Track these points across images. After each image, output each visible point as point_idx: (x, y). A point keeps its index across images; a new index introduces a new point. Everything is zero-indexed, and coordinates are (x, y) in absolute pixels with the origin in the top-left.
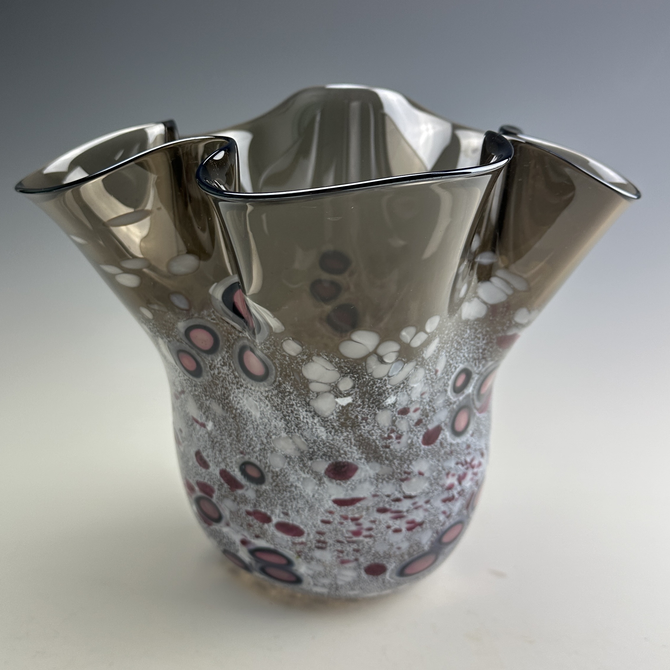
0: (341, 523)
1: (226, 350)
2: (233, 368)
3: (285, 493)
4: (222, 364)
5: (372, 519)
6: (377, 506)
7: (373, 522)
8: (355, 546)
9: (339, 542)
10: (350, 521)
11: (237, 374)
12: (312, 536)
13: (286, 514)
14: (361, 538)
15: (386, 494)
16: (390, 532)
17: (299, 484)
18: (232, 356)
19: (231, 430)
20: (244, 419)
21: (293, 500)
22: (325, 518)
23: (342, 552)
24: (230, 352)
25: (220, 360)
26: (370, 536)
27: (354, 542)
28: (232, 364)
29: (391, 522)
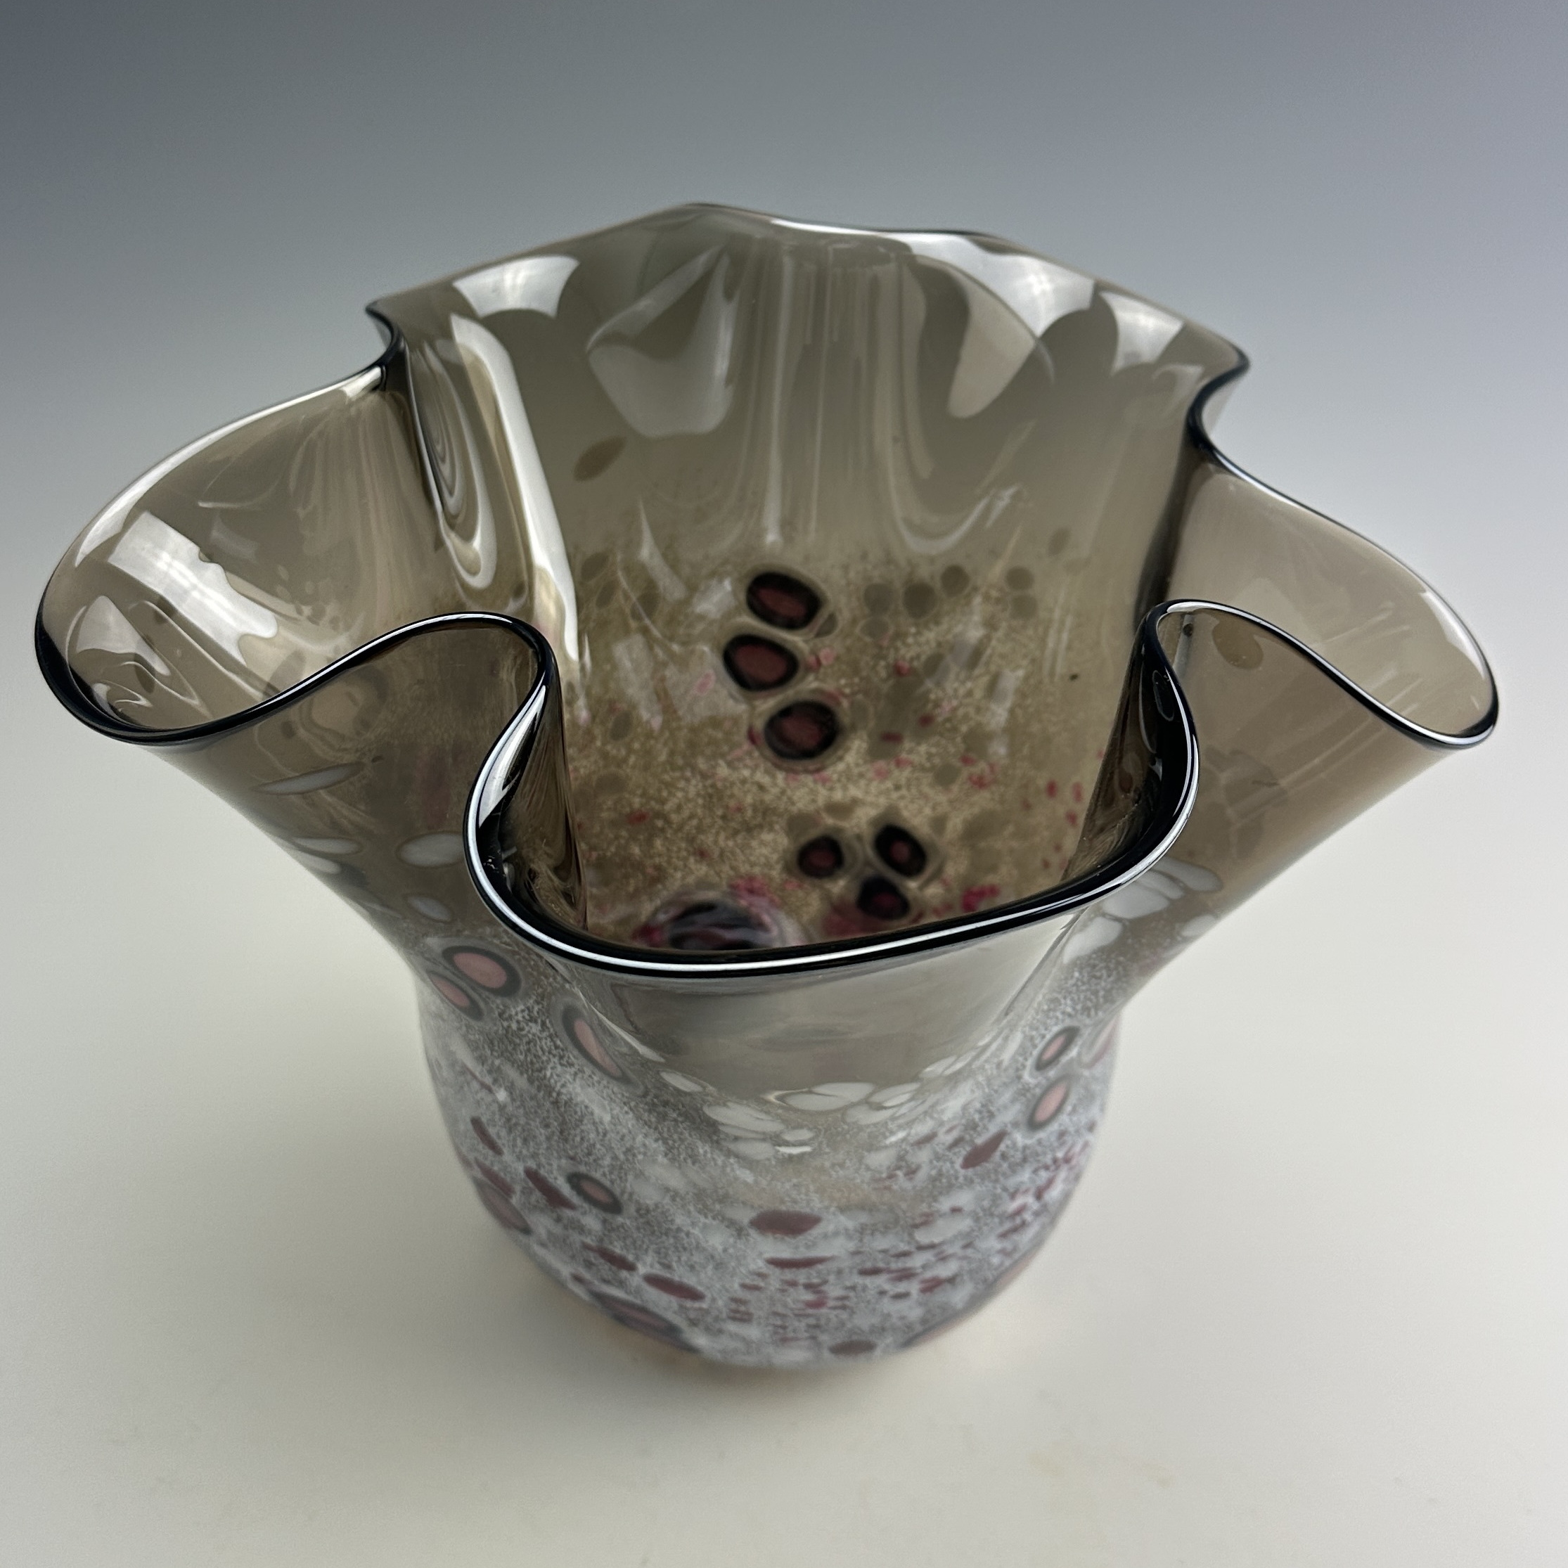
0: (783, 1291)
1: (535, 997)
2: (552, 1030)
3: (664, 1238)
4: (527, 1017)
5: (848, 1284)
6: (860, 1267)
7: (853, 1288)
8: (812, 1321)
9: (776, 1314)
10: (801, 1288)
11: (558, 1043)
12: (720, 1303)
13: (668, 1267)
14: (824, 1311)
15: (880, 1248)
16: (886, 1300)
17: (696, 1231)
18: (548, 1011)
19: (548, 1117)
20: (576, 1113)
21: (680, 1249)
22: (748, 1281)
23: (784, 1328)
24: (545, 1003)
25: (523, 1011)
26: (844, 1308)
27: (808, 1316)
28: (548, 1025)
29: (887, 1287)
